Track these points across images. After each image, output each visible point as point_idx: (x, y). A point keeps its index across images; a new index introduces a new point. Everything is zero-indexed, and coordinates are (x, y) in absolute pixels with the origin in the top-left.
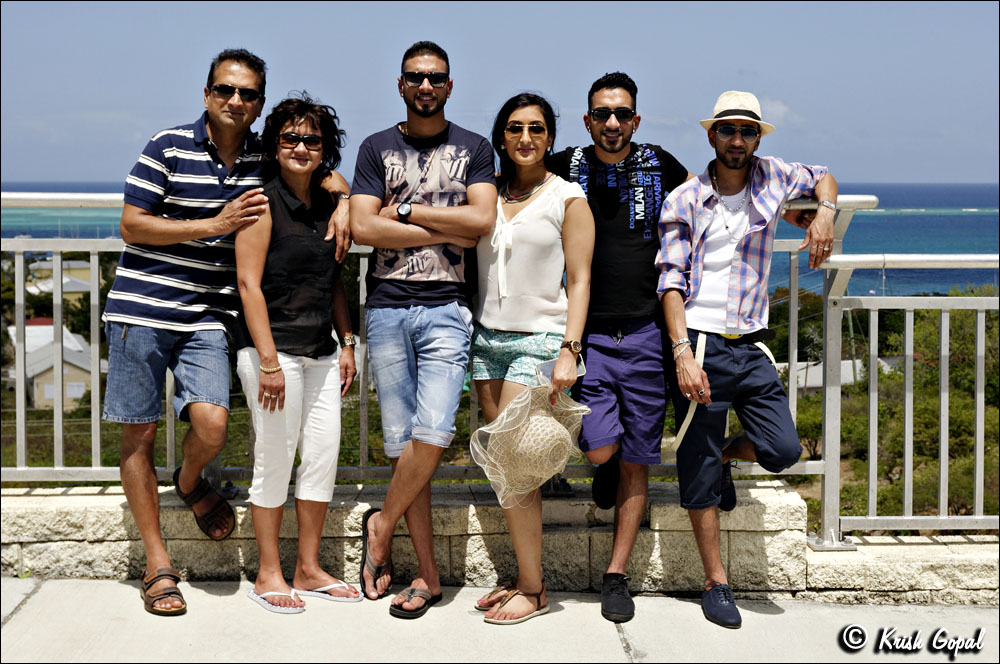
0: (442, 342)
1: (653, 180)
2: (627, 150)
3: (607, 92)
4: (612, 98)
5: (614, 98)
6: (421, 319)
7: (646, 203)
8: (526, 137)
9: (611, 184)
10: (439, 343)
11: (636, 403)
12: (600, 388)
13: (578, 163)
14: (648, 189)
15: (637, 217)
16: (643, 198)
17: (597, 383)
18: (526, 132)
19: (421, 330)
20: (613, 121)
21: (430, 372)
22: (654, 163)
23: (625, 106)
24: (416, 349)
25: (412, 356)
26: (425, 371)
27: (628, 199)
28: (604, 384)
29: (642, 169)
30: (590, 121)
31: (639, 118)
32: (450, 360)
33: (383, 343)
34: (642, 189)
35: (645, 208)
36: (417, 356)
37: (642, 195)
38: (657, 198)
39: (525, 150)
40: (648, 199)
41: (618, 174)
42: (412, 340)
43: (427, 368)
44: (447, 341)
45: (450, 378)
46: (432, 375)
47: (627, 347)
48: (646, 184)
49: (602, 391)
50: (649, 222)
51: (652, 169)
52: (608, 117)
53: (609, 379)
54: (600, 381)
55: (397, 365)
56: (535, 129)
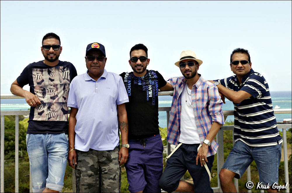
0: (59, 149)
1: (155, 83)
2: (146, 72)
3: (136, 51)
4: (138, 53)
6: (51, 140)
7: (152, 91)
9: (140, 84)
11: (151, 170)
12: (138, 167)
13: (127, 77)
14: (153, 86)
15: (150, 96)
16: (152, 89)
17: (136, 165)
19: (50, 144)
20: (139, 62)
21: (54, 160)
22: (155, 76)
23: (143, 56)
24: (48, 151)
25: (46, 154)
26: (52, 160)
27: (146, 89)
28: (139, 165)
29: (151, 79)
31: (149, 60)
32: (63, 156)
34: (151, 86)
35: (152, 93)
36: (48, 153)
38: (156, 90)
40: (154, 90)
41: (142, 80)
42: (47, 148)
45: (62, 163)
46: (55, 162)
47: (148, 148)
48: (152, 84)
49: (139, 168)
50: (154, 99)
51: (155, 78)
52: (137, 60)
53: (141, 162)
54: (138, 164)
55: (40, 158)
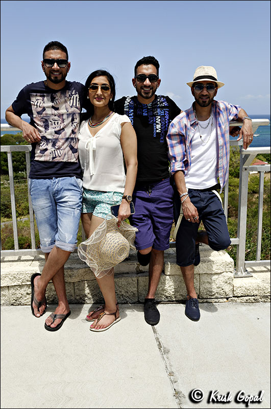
0: (69, 198)
1: (165, 113)
2: (153, 98)
3: (144, 66)
5: (148, 69)
6: (58, 186)
7: (161, 124)
8: (99, 92)
9: (145, 114)
10: (67, 199)
11: (160, 223)
12: (144, 218)
13: (128, 104)
14: (162, 117)
15: (157, 131)
16: (160, 122)
17: (142, 216)
18: (99, 89)
19: (58, 192)
20: (147, 82)
21: (64, 213)
22: (165, 104)
23: (154, 74)
24: (56, 201)
25: (54, 204)
26: (61, 212)
27: (153, 122)
28: (145, 216)
29: (159, 107)
30: (135, 82)
31: (160, 81)
32: (74, 207)
33: (39, 198)
34: (159, 117)
35: (161, 127)
36: (56, 205)
37: (160, 120)
38: (166, 122)
39: (99, 98)
40: (163, 122)
41: (148, 109)
42: (54, 197)
43: (62, 211)
44: (71, 198)
45: (74, 216)
46: (65, 215)
47: (154, 197)
48: (161, 115)
49: (144, 220)
50: (163, 134)
51: (165, 107)
52: (145, 80)
53: (147, 213)
55: (46, 209)
56: (104, 88)
